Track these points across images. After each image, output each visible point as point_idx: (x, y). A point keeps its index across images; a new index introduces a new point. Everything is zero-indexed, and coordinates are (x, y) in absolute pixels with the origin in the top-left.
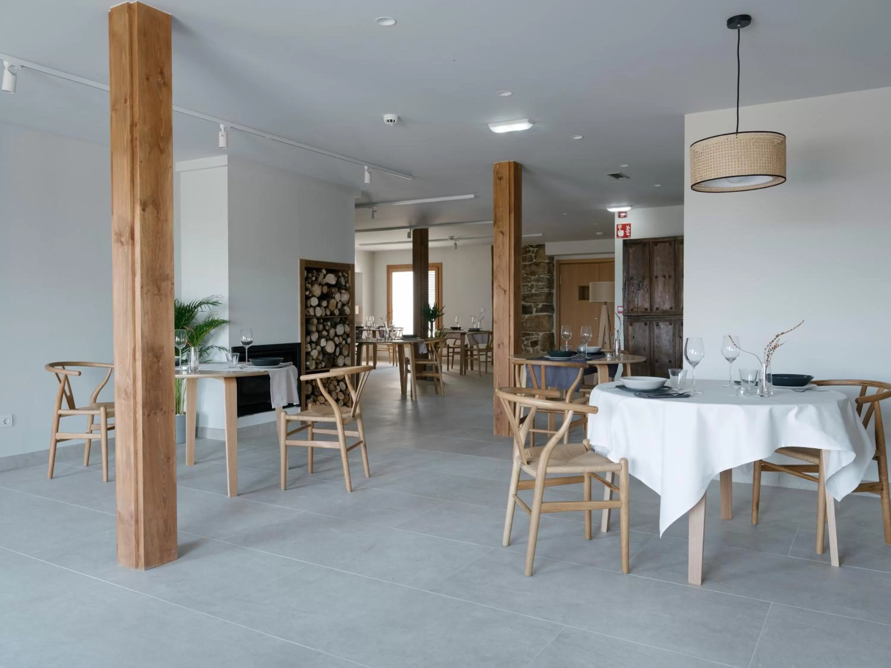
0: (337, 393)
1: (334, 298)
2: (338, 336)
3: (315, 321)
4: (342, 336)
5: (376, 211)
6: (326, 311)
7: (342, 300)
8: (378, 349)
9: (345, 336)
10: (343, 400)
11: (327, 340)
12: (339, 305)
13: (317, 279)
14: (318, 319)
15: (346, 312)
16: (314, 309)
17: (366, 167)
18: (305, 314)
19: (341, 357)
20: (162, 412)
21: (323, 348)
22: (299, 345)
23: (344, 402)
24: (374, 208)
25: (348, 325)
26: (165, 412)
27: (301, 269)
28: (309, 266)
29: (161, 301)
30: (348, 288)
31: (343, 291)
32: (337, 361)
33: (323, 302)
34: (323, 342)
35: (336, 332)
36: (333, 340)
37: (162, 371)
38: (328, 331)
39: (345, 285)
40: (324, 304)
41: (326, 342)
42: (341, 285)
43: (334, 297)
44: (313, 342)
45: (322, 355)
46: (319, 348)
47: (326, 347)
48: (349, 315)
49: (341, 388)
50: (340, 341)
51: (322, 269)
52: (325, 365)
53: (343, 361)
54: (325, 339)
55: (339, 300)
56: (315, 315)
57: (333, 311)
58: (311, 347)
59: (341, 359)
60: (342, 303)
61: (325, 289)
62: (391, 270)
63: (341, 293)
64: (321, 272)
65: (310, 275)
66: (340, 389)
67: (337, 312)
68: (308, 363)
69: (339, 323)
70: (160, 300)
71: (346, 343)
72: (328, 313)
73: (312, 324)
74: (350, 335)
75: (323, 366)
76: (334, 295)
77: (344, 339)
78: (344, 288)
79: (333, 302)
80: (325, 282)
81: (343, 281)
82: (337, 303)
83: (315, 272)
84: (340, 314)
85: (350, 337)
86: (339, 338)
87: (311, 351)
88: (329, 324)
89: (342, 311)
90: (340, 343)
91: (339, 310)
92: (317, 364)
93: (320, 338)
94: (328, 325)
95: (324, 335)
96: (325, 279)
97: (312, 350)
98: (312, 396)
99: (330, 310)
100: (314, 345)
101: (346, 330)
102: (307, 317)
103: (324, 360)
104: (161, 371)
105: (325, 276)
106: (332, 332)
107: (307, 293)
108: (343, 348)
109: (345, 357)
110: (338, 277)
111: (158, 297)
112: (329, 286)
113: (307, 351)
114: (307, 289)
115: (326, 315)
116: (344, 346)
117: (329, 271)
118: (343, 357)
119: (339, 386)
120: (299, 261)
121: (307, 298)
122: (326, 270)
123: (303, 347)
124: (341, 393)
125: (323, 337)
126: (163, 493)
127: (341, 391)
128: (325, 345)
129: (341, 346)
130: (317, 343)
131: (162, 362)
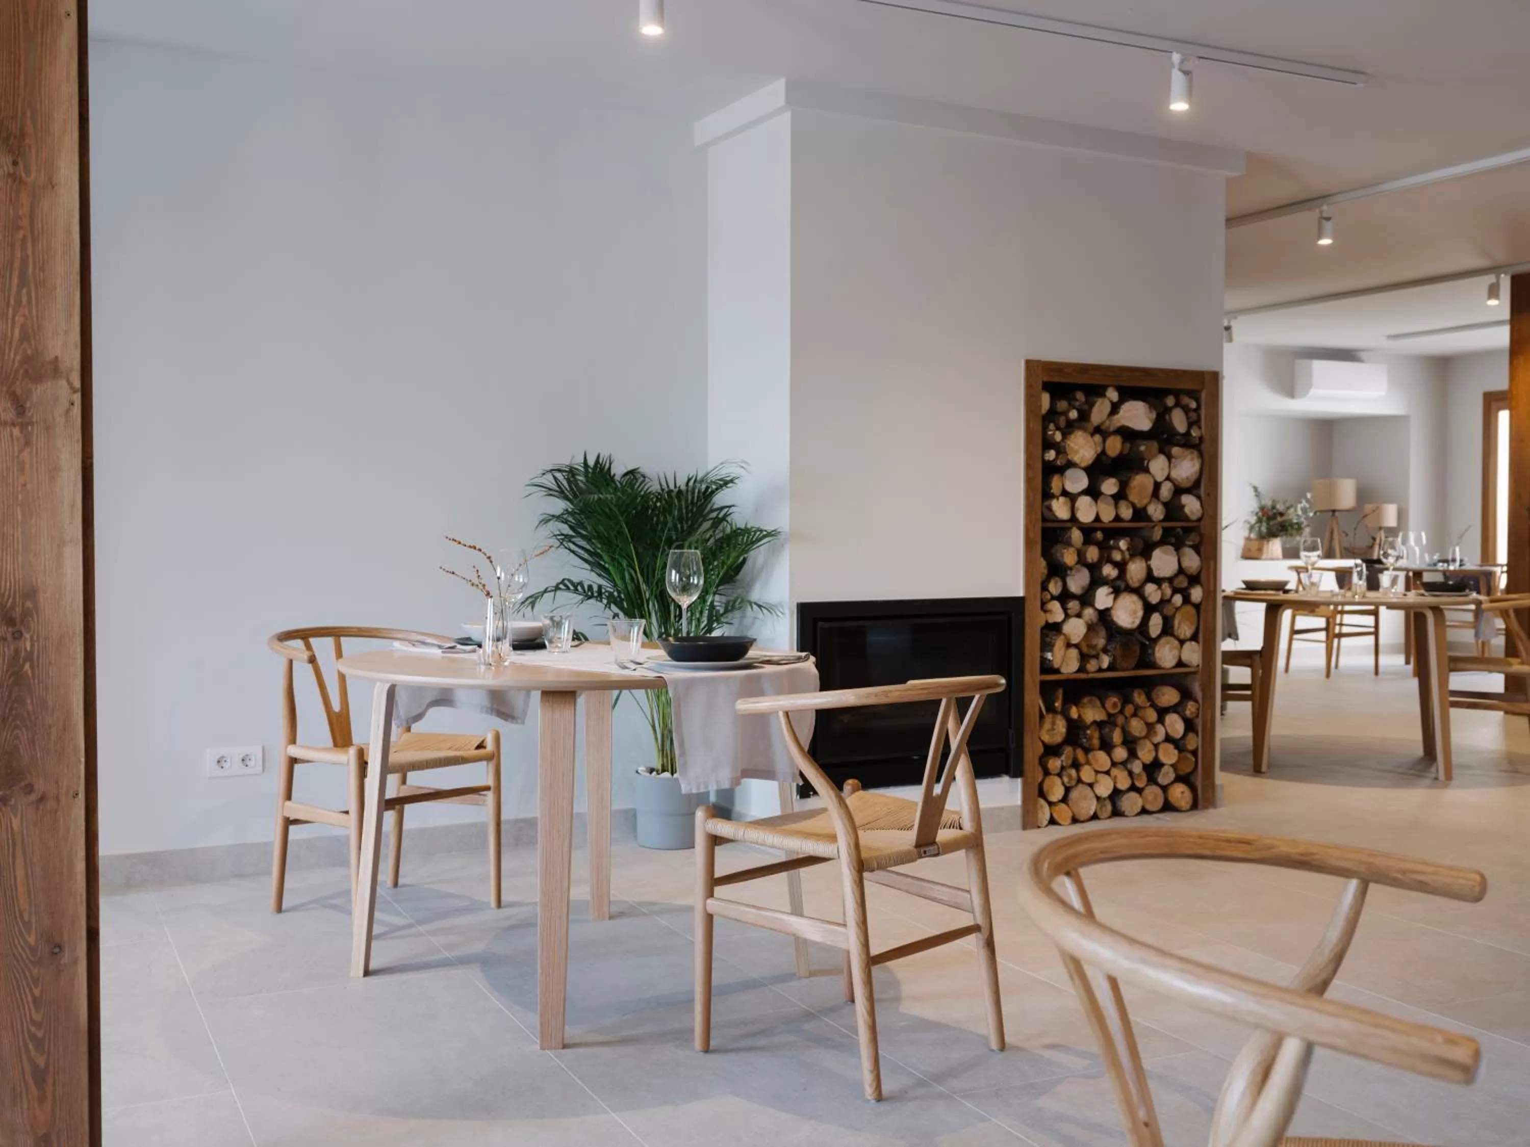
0: (1156, 746)
1: (1147, 470)
2: (1158, 581)
3: (1076, 535)
4: (1170, 580)
5: (1328, 219)
6: (1116, 507)
7: (1174, 474)
8: (1448, 623)
9: (1182, 582)
10: (1172, 766)
11: (1117, 592)
12: (1166, 491)
13: (1084, 416)
14: (1087, 531)
15: (1187, 510)
16: (1069, 504)
17: (1176, 57)
18: (1039, 516)
19: (1168, 643)
20: (33, 797)
21: (1104, 616)
22: (1017, 603)
23: (1175, 770)
24: (1325, 208)
25: (1193, 547)
26: (42, 799)
27: (1029, 386)
28: (1057, 379)
29: (28, 443)
30: (1197, 441)
31: (1175, 450)
32: (1153, 654)
33: (1103, 481)
34: (1103, 598)
35: (1149, 570)
36: (1138, 591)
37: (32, 667)
38: (1121, 567)
39: (1188, 434)
40: (1110, 486)
41: (1112, 596)
42: (1173, 432)
43: (1147, 467)
44: (1074, 597)
45: (1103, 633)
46: (1089, 612)
47: (1113, 612)
48: (1199, 520)
49: (1169, 731)
50: (1162, 594)
51: (1105, 388)
52: (1110, 663)
53: (1176, 652)
54: (1113, 587)
55: (1166, 474)
56: (1073, 519)
57: (1145, 509)
58: (1065, 609)
59: (1167, 648)
60: (1174, 484)
61: (1115, 446)
62: (1494, 405)
63: (1169, 457)
64: (1103, 395)
65: (1062, 405)
66: (1167, 733)
67: (1156, 511)
68: (1049, 656)
69: (1162, 542)
70: (22, 441)
71: (1187, 600)
72: (1126, 513)
73: (1068, 544)
74: (1203, 577)
75: (1105, 665)
76: (1146, 462)
77: (1175, 591)
78: (1183, 442)
79: (1140, 483)
80: (1119, 424)
81: (1179, 421)
82: (1157, 486)
83: (1080, 396)
84: (1167, 518)
85: (1202, 586)
86: (1160, 587)
87: (1063, 621)
88: (1123, 544)
89: (1173, 509)
90: (1164, 602)
91: (1166, 505)
92: (1084, 658)
93: (1096, 581)
94: (1119, 549)
95: (1109, 575)
96: (1116, 417)
97: (1067, 616)
98: (1068, 750)
99: (1134, 506)
100: (1074, 605)
101: (1186, 563)
102: (1049, 525)
103: (1109, 647)
104: (27, 666)
105: (1115, 408)
106: (1136, 570)
107: (1051, 455)
108: (1174, 616)
109: (1182, 642)
110: (1161, 410)
111: (16, 431)
112: (1127, 434)
113: (1051, 621)
114: (1048, 444)
115: (1117, 518)
116: (1177, 609)
117: (1128, 393)
118: (1176, 643)
119: (1163, 724)
120: (1023, 365)
121: (1050, 470)
122: (1120, 390)
123: (1032, 608)
124: (1170, 747)
125: (1104, 582)
126: (33, 1053)
127: (1168, 739)
128: (1109, 606)
129: (1168, 611)
130: (1086, 599)
131: (32, 638)
